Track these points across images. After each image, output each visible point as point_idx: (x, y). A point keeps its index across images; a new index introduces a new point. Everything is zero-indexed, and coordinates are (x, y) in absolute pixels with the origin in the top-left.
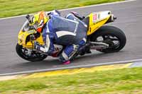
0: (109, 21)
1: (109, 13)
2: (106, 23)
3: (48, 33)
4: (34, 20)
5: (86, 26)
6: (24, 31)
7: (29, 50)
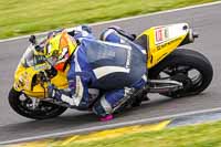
0: (186, 41)
1: (185, 28)
2: (181, 45)
3: (78, 73)
4: (51, 50)
5: (144, 52)
6: (26, 66)
7: (34, 100)
